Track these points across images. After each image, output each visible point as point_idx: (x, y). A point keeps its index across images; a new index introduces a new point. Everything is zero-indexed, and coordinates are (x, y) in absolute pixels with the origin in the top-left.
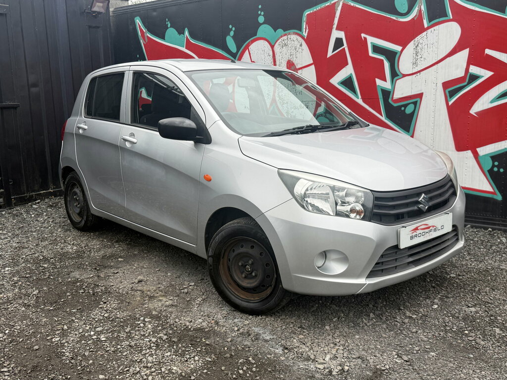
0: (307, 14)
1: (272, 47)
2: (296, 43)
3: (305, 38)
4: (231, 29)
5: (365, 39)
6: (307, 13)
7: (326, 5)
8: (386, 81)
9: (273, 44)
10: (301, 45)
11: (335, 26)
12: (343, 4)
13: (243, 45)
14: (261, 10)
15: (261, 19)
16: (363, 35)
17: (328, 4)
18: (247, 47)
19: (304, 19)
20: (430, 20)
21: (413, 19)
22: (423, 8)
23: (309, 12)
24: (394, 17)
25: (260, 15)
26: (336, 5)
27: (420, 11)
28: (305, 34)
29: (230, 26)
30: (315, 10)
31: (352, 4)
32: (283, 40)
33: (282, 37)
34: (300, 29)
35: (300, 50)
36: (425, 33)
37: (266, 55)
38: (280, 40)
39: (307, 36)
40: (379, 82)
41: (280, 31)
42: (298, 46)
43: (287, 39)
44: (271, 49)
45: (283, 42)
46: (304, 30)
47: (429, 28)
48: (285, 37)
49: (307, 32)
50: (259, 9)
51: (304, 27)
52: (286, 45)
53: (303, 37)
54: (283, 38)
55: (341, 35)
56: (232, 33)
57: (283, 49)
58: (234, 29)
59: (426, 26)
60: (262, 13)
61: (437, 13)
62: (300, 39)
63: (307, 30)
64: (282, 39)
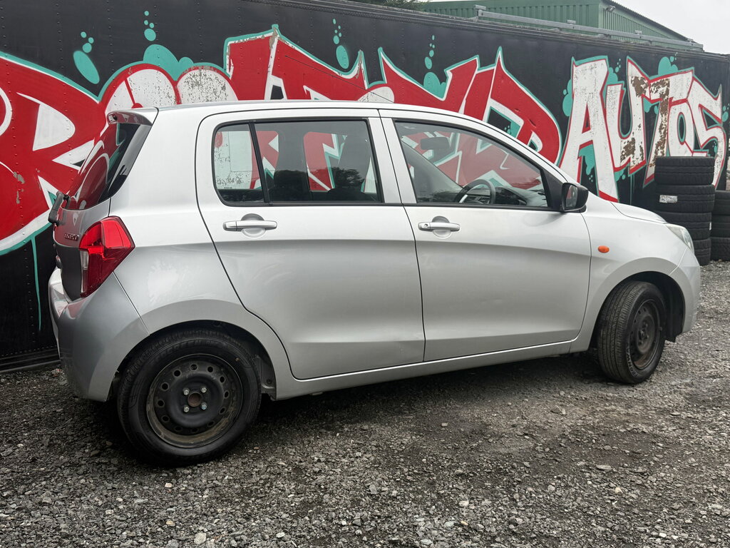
0: (231, 45)
1: (174, 84)
2: (215, 83)
3: (230, 78)
4: (86, 41)
5: (308, 92)
6: (230, 42)
7: (258, 37)
8: (333, 148)
9: (175, 79)
10: (224, 88)
11: (270, 69)
12: (279, 42)
13: (114, 72)
14: (150, 19)
15: (150, 35)
16: (305, 88)
17: (260, 37)
18: (124, 77)
19: (227, 50)
20: (370, 82)
21: (354, 77)
22: (363, 67)
23: (233, 42)
24: (336, 72)
25: (148, 27)
26: (270, 40)
27: (360, 69)
28: (230, 74)
29: (84, 35)
30: (242, 41)
31: (290, 45)
32: (194, 76)
33: (190, 70)
34: (222, 65)
35: (223, 95)
36: (366, 95)
37: (163, 96)
38: (188, 75)
39: (233, 76)
40: (326, 148)
41: (186, 61)
42: (219, 89)
43: (200, 75)
44: (172, 87)
45: (193, 79)
46: (228, 67)
47: (369, 90)
48: (197, 72)
49: (232, 70)
50: (146, 18)
51: (228, 62)
52: (198, 84)
53: (226, 77)
54: (193, 72)
55: (279, 82)
56: (88, 48)
57: (194, 90)
58: (91, 40)
59: (366, 88)
60: (152, 25)
61: (374, 75)
62: (221, 78)
63: (232, 68)
64: (191, 73)
